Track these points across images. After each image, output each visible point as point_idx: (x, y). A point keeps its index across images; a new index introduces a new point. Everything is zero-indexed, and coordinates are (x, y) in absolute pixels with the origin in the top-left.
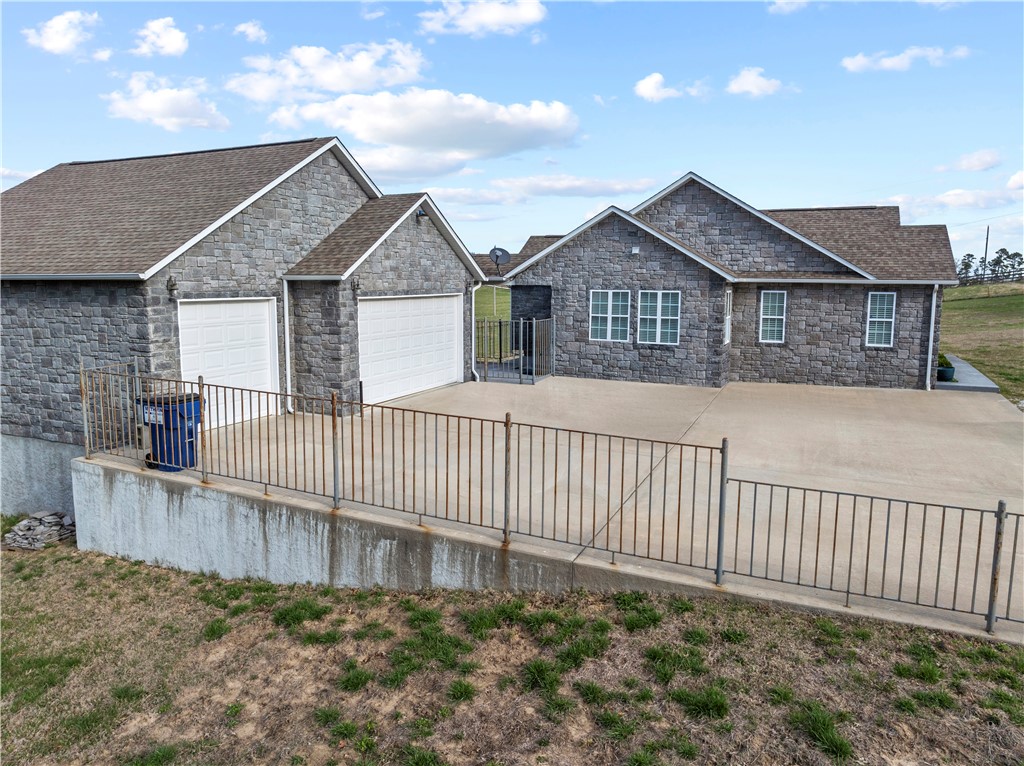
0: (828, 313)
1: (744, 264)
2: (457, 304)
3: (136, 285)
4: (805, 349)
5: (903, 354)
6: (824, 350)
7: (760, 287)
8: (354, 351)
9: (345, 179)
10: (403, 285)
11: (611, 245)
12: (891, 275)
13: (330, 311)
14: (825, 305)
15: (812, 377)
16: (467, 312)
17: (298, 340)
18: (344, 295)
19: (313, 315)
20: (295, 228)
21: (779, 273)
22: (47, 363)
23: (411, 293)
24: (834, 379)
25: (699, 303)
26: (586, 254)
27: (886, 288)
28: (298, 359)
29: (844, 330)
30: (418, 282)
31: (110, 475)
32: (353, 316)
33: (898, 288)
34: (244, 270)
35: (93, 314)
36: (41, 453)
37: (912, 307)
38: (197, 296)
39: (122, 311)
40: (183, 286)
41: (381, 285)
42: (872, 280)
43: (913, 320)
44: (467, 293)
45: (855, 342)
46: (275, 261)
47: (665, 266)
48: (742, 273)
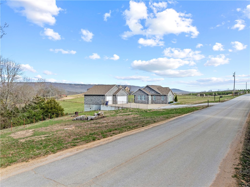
0: (159, 97)
1: (152, 93)
2: (126, 97)
3: (104, 95)
4: (157, 101)
5: (165, 101)
6: (159, 101)
7: (153, 95)
8: (117, 100)
9: (117, 87)
10: (121, 95)
11: (140, 92)
12: (163, 94)
13: (115, 97)
14: (158, 97)
15: (158, 103)
16: (127, 97)
17: (113, 99)
18: (116, 96)
19: (114, 97)
20: (113, 91)
21: (155, 94)
22: (98, 100)
23: (122, 96)
24: (160, 103)
25: (147, 97)
26: (138, 92)
27: (163, 95)
28: (113, 100)
29: (160, 99)
30: (122, 95)
31: (103, 106)
32: (117, 97)
33: (164, 95)
34: (110, 94)
35: (102, 97)
36: (97, 106)
37: (165, 97)
38: (108, 96)
39: (103, 97)
40: (107, 95)
41: (119, 95)
42: (162, 95)
43: (165, 98)
44: (127, 96)
45: (161, 100)
46: (112, 94)
47: (144, 93)
48: (152, 94)
